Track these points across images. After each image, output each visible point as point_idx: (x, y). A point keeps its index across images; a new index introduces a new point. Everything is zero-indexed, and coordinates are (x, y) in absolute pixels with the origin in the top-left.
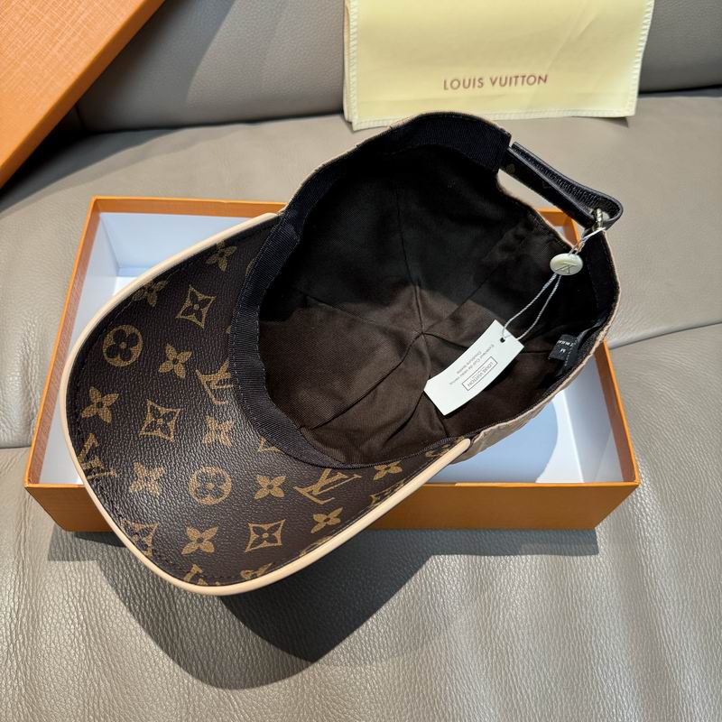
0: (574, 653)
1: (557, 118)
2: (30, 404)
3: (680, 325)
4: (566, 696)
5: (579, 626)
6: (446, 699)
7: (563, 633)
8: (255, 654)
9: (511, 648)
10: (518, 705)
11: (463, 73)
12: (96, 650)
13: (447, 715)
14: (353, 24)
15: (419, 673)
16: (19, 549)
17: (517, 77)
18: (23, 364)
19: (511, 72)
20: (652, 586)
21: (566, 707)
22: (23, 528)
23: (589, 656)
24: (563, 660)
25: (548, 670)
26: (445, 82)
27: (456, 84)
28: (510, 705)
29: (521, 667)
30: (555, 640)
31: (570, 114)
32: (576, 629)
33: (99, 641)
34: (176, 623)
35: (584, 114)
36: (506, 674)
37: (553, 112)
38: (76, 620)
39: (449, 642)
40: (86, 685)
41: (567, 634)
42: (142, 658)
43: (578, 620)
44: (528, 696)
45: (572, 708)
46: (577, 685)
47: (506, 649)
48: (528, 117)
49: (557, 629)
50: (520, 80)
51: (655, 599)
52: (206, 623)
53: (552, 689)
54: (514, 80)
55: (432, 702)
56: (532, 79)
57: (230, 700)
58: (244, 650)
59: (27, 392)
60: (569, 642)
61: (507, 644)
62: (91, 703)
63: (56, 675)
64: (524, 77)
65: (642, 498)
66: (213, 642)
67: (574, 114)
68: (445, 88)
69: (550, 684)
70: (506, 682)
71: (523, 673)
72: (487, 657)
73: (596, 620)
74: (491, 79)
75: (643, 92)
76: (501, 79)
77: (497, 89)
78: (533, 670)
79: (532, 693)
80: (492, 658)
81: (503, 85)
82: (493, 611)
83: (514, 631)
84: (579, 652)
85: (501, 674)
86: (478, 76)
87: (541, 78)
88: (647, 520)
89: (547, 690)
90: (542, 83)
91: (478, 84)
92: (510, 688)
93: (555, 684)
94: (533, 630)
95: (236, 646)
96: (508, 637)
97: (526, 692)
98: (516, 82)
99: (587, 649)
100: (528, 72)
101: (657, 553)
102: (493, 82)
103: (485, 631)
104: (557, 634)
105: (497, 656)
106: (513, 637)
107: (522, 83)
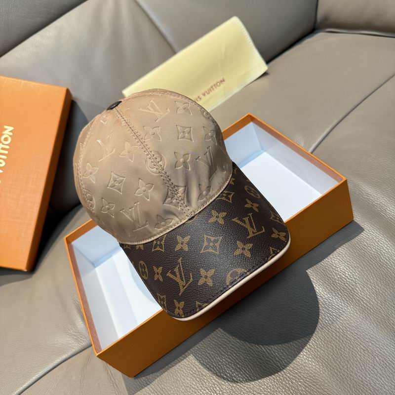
0: (377, 268)
1: (239, 92)
3: (335, 122)
4: (386, 288)
6: (333, 323)
7: (366, 263)
8: (234, 356)
9: (347, 284)
10: (367, 305)
13: (338, 330)
16: (111, 379)
17: (212, 87)
19: (209, 87)
21: (391, 293)
22: (109, 370)
23: (386, 265)
24: (374, 274)
25: (371, 282)
28: (363, 307)
29: (357, 289)
30: (365, 269)
31: (243, 86)
32: (371, 258)
34: (194, 366)
36: (353, 296)
37: (236, 90)
41: (369, 262)
42: (186, 390)
43: (370, 254)
47: (346, 286)
48: (227, 98)
49: (362, 263)
50: (214, 87)
53: (378, 289)
54: (211, 89)
56: (218, 84)
58: (229, 358)
60: (372, 265)
61: (344, 283)
64: (214, 85)
65: (364, 191)
66: (214, 363)
69: (376, 288)
70: (355, 299)
71: (360, 291)
72: (339, 294)
73: (378, 249)
74: (202, 94)
76: (206, 92)
77: (208, 96)
78: (364, 286)
79: (370, 296)
80: (342, 293)
81: (208, 93)
82: (329, 274)
83: (344, 276)
84: (380, 267)
85: (350, 297)
86: (196, 96)
87: (221, 81)
88: (372, 197)
89: (376, 291)
90: (223, 83)
91: (199, 99)
92: (359, 301)
93: (378, 286)
94: (352, 270)
95: (225, 359)
96: (343, 280)
97: (367, 297)
98: (213, 89)
99: (382, 263)
100: (215, 82)
101: (386, 206)
102: (204, 95)
103: (331, 284)
104: (364, 265)
105: (343, 291)
106: (346, 279)
107: (216, 87)
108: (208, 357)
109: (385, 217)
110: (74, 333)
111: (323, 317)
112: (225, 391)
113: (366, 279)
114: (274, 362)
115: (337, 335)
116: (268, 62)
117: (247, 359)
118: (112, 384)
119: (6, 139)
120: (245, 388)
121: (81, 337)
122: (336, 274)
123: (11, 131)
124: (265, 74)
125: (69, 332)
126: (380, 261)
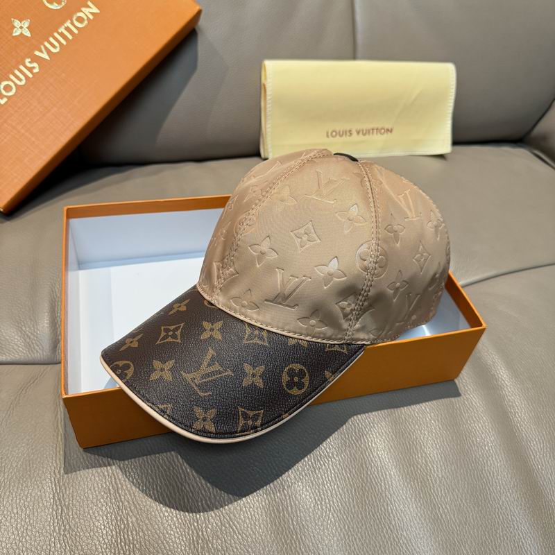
0: (475, 478)
2: (57, 332)
4: (474, 508)
5: (475, 460)
6: (389, 515)
7: (465, 465)
9: (430, 477)
10: (442, 516)
11: (339, 127)
12: (123, 494)
15: (368, 498)
16: (57, 426)
17: (373, 129)
18: (52, 304)
19: (370, 126)
20: (519, 431)
21: (476, 518)
23: (486, 480)
24: (468, 483)
25: (459, 491)
26: (327, 133)
27: (334, 133)
28: (436, 517)
29: (439, 489)
30: (460, 471)
31: (408, 153)
32: (473, 461)
36: (430, 495)
37: (398, 152)
38: (106, 473)
39: (386, 475)
40: (117, 520)
43: (474, 456)
44: (448, 510)
45: (480, 517)
46: (481, 501)
47: (427, 478)
48: (381, 155)
49: (460, 461)
50: (375, 131)
51: (523, 441)
53: (464, 504)
54: (371, 131)
55: (379, 517)
56: (383, 131)
57: (230, 525)
59: (54, 325)
60: (470, 471)
61: (427, 474)
62: (122, 533)
63: (94, 514)
64: (377, 129)
65: (501, 375)
67: (411, 154)
68: (328, 136)
69: (462, 501)
71: (442, 495)
72: (414, 484)
73: (486, 455)
74: (356, 131)
76: (363, 131)
77: (361, 137)
78: (448, 491)
79: (450, 507)
80: (418, 485)
81: (364, 135)
82: (413, 452)
83: (430, 465)
84: (478, 478)
85: (426, 494)
86: (348, 129)
87: (388, 130)
88: (508, 389)
89: (460, 505)
90: (389, 133)
91: (348, 134)
92: (434, 505)
93: (466, 501)
94: (444, 463)
96: (427, 469)
97: (445, 506)
98: (373, 133)
99: (484, 475)
100: (380, 126)
101: (519, 410)
102: (358, 133)
103: (410, 465)
104: (461, 465)
105: (421, 483)
106: (431, 470)
107: (377, 133)
109: (511, 422)
110: (30, 334)
112: (210, 526)
113: (455, 484)
114: (293, 523)
115: (387, 533)
116: (455, 143)
118: (56, 435)
119: (80, 20)
120: (240, 537)
121: (38, 346)
122: (422, 457)
123: (92, 13)
124: (441, 156)
125: (24, 329)
126: (482, 472)
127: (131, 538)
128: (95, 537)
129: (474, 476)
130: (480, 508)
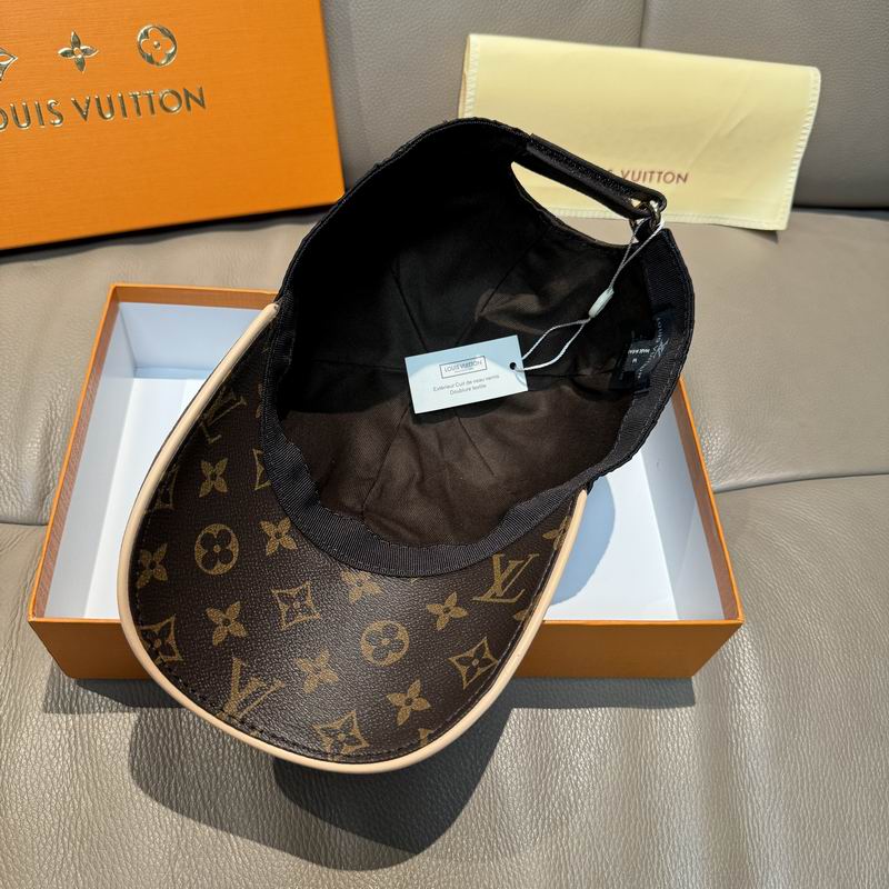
0: (640, 833)
2: (47, 477)
5: (650, 803)
7: (629, 808)
8: (265, 789)
9: (567, 818)
12: (82, 762)
14: (470, 93)
16: (11, 637)
17: (652, 173)
18: (46, 430)
19: (647, 167)
20: (741, 767)
22: (18, 616)
23: (658, 840)
24: (626, 839)
29: (576, 842)
30: (619, 817)
31: (711, 221)
32: (645, 805)
33: (87, 752)
34: (178, 742)
35: (727, 223)
36: (557, 848)
37: (692, 217)
38: (64, 725)
39: (495, 802)
40: (64, 802)
41: (635, 811)
43: (649, 796)
44: (580, 877)
46: (640, 873)
47: (561, 818)
49: (624, 803)
50: (656, 175)
51: (743, 784)
52: (214, 747)
53: (609, 873)
54: (648, 175)
56: (670, 177)
58: (253, 783)
59: (45, 462)
60: (636, 820)
61: (562, 813)
62: (68, 823)
63: (32, 785)
64: (660, 173)
65: (740, 665)
66: (219, 769)
67: (717, 221)
70: (556, 859)
71: (577, 850)
72: (536, 825)
73: (671, 798)
75: (798, 205)
76: (633, 173)
78: (590, 847)
79: (585, 874)
80: (543, 828)
83: (572, 799)
84: (646, 834)
85: (551, 847)
87: (679, 177)
88: (744, 691)
89: (603, 873)
90: (682, 183)
92: (560, 865)
93: (614, 868)
94: (595, 800)
95: (245, 778)
96: (565, 805)
97: (578, 872)
98: (650, 179)
99: (656, 831)
100: (666, 168)
101: (752, 730)
103: (538, 794)
104: (623, 808)
105: (549, 826)
106: (571, 806)
107: (659, 180)
108: (217, 749)
109: (732, 749)
111: (478, 843)
114: (326, 855)
117: (285, 810)
120: (240, 861)
121: (15, 494)
122: (562, 783)
124: (771, 234)
126: (655, 827)
127: (80, 833)
128: (27, 823)
129: (640, 829)
130: (635, 883)
